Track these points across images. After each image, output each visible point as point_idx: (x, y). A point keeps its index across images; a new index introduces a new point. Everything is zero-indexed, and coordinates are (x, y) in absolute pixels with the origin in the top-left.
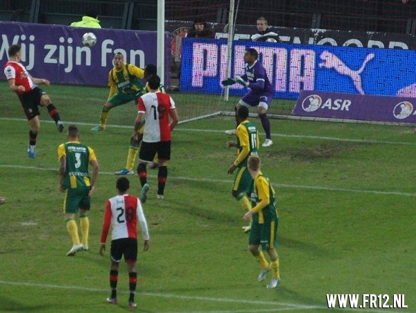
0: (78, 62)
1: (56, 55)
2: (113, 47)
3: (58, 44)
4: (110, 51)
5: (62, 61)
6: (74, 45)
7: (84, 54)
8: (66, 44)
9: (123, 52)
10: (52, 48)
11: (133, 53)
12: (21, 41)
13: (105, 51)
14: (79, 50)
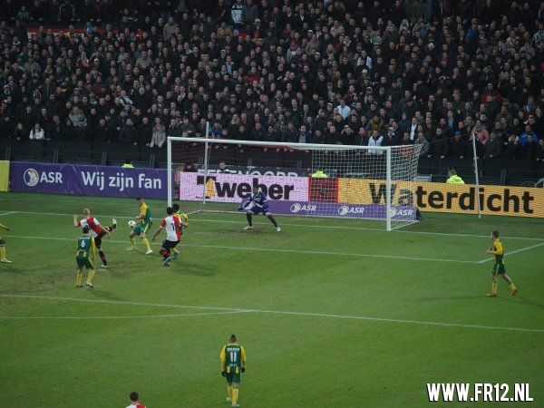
0: (127, 186)
1: (115, 182)
2: (145, 178)
3: (116, 176)
4: (143, 179)
5: (118, 185)
6: (124, 177)
7: (129, 181)
8: (120, 177)
9: (150, 180)
10: (113, 178)
11: (155, 181)
12: (96, 175)
13: (141, 179)
14: (127, 179)
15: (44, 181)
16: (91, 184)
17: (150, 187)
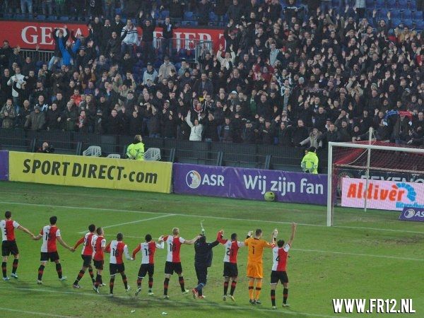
0: (289, 190)
1: (277, 186)
2: (307, 183)
3: (278, 180)
4: (305, 184)
5: (280, 190)
6: (286, 181)
7: (291, 186)
8: (282, 181)
9: (312, 185)
10: (275, 183)
11: (317, 186)
12: (258, 179)
13: (303, 184)
14: (289, 184)
15: (206, 183)
16: (253, 187)
17: (312, 192)
